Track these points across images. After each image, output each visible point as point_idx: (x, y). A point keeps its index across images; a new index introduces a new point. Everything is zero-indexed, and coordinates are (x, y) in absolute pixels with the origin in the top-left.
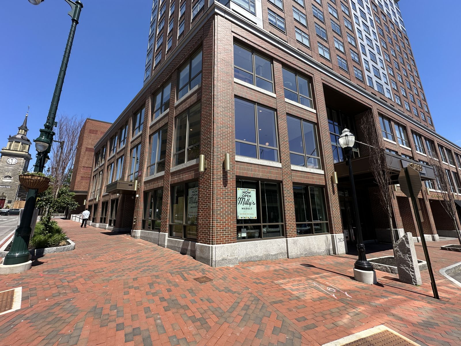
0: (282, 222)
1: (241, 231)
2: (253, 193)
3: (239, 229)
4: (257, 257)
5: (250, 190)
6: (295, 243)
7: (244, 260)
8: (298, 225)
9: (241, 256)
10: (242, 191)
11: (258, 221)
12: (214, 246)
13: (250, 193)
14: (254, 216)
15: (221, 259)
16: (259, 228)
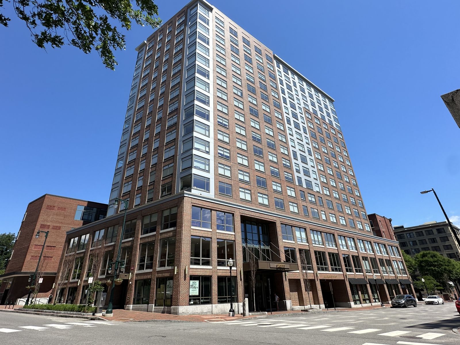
0: (211, 296)
1: (191, 300)
2: (197, 282)
3: (190, 300)
4: (197, 313)
5: (196, 281)
6: (216, 307)
7: (191, 314)
8: (218, 298)
9: (190, 312)
10: (192, 282)
11: (199, 296)
12: (179, 307)
13: (196, 283)
14: (197, 294)
15: (182, 312)
16: (199, 299)
